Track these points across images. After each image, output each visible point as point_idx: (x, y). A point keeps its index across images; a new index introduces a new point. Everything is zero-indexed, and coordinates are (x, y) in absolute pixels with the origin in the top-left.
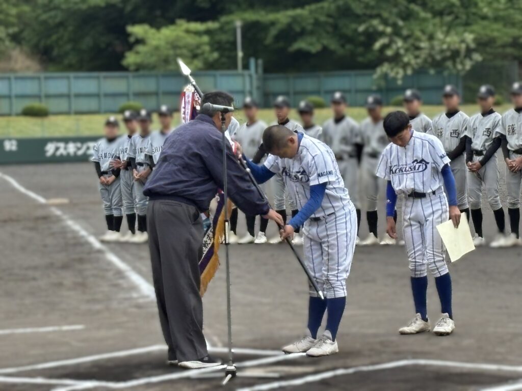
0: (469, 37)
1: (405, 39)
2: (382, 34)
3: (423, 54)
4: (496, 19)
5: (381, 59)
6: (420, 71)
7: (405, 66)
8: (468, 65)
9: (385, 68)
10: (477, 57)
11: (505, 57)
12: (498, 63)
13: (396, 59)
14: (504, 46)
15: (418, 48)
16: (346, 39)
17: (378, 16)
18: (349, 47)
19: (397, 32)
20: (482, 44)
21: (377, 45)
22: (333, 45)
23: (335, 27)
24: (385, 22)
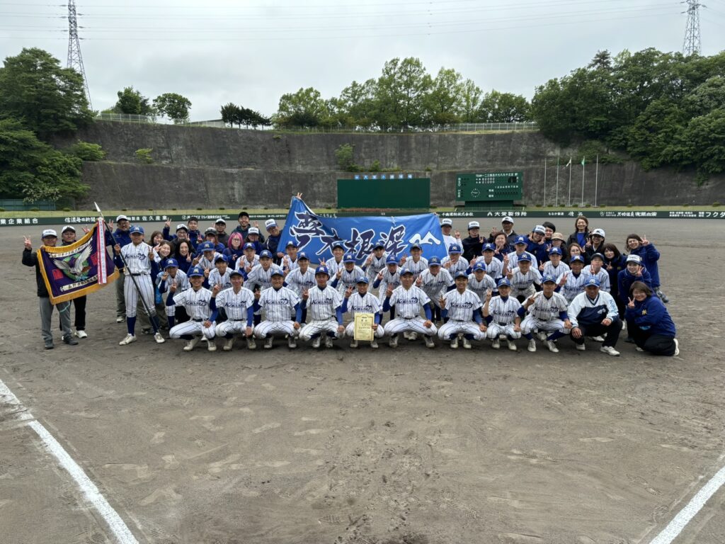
0: (57, 190)
1: (34, 189)
2: (25, 187)
3: (41, 194)
4: (66, 184)
5: (25, 195)
6: (40, 200)
7: (34, 198)
8: (57, 198)
9: (27, 198)
10: (60, 196)
11: (69, 196)
12: (67, 198)
13: (31, 196)
14: (70, 193)
15: (39, 192)
16: (11, 189)
17: (23, 181)
18: (13, 191)
19: (30, 187)
20: (62, 192)
21: (24, 191)
22: (7, 190)
23: (7, 184)
24: (26, 184)
